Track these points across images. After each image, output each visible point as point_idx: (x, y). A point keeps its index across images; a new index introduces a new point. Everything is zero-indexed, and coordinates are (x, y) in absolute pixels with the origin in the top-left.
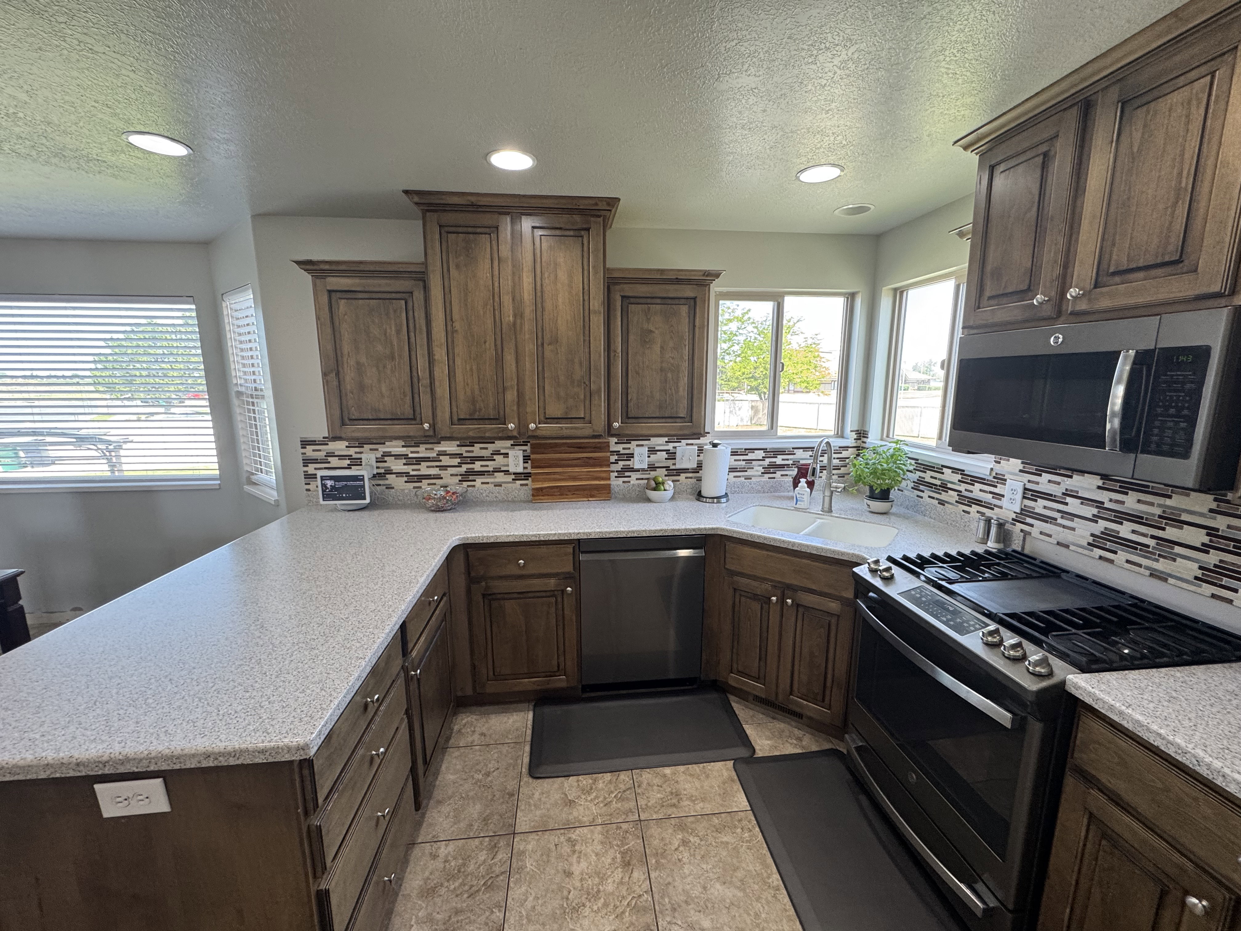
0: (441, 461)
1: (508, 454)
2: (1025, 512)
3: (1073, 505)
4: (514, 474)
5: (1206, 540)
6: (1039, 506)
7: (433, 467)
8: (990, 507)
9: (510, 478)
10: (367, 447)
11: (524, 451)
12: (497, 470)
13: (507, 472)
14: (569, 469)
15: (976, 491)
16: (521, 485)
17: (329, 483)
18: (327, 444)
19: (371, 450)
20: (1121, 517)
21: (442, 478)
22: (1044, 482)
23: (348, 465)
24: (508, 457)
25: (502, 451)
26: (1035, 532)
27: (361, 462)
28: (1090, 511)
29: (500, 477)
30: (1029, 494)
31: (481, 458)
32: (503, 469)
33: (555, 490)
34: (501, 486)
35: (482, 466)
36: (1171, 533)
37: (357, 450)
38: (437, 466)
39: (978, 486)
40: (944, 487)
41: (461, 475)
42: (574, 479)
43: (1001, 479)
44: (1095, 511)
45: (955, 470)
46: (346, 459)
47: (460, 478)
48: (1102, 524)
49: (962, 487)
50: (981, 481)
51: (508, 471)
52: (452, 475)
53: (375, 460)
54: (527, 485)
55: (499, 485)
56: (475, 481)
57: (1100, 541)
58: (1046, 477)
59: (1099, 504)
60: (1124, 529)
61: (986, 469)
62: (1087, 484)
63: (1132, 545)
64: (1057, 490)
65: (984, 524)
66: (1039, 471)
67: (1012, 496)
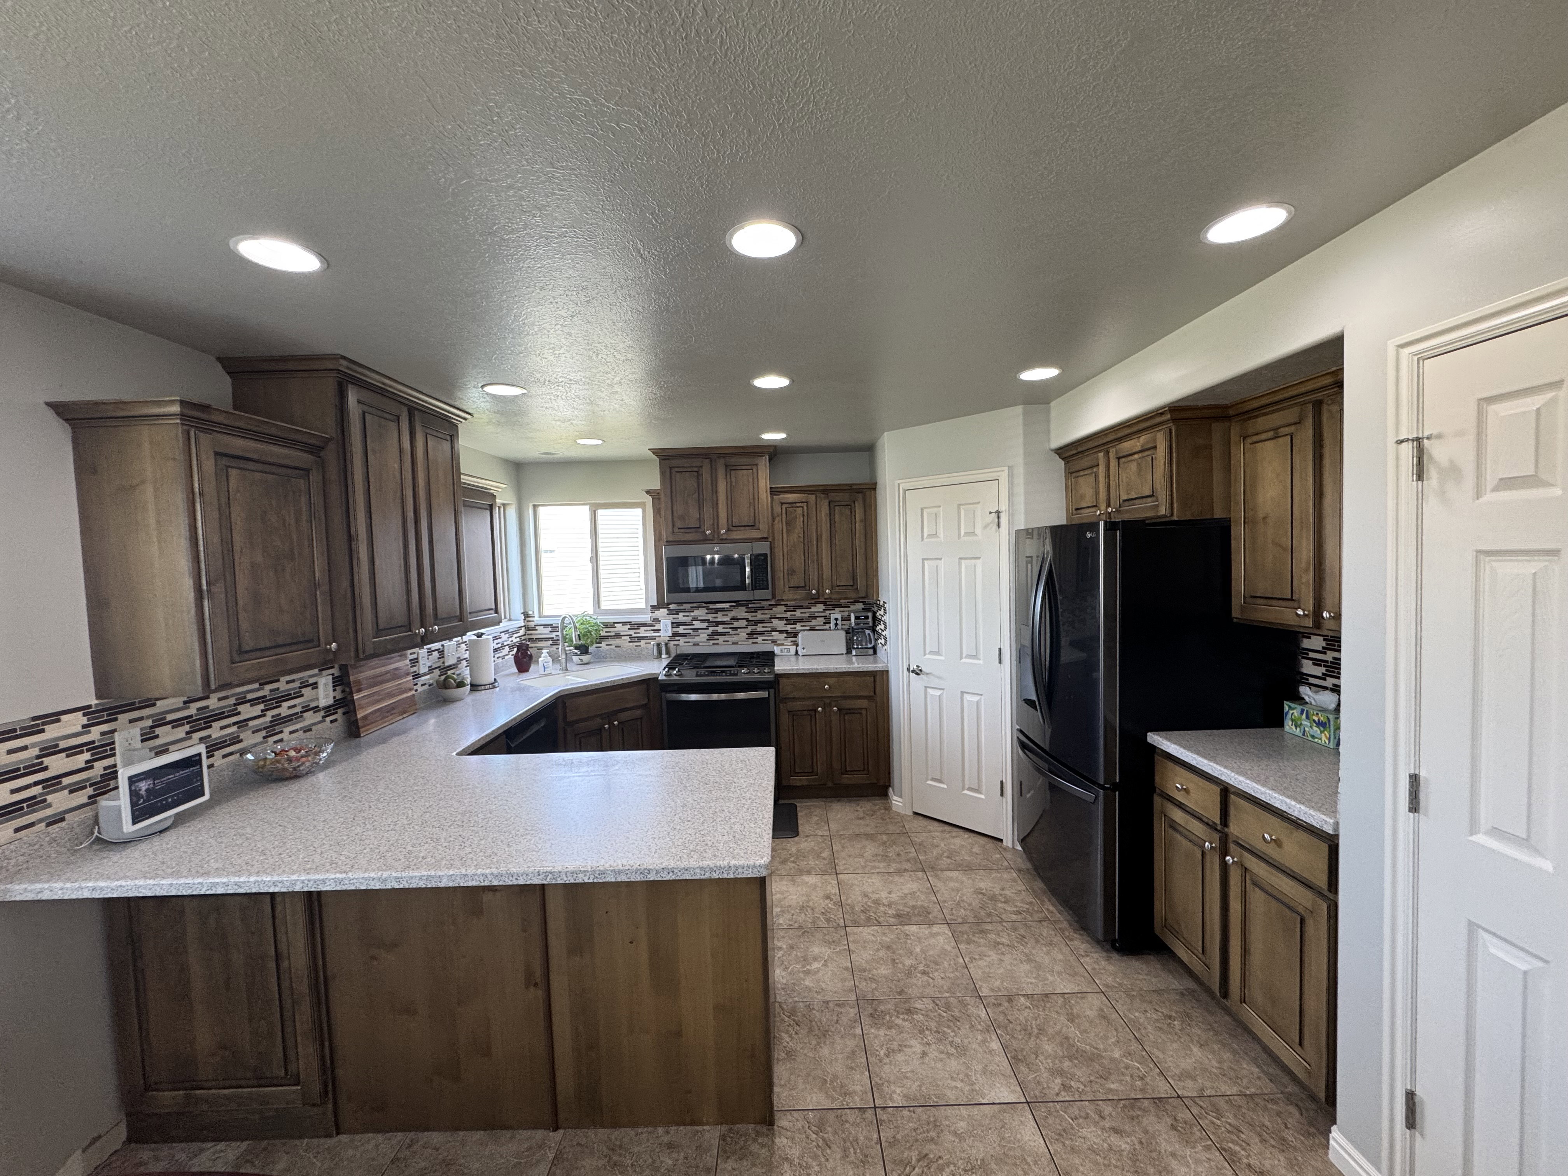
0: (239, 713)
1: (316, 683)
2: (675, 635)
3: (697, 624)
4: (323, 709)
5: (746, 623)
6: (681, 630)
7: (228, 726)
8: (653, 638)
9: (319, 716)
10: (123, 718)
11: (333, 674)
12: (306, 709)
13: (316, 709)
14: (384, 686)
15: (642, 632)
16: (332, 722)
17: (143, 786)
18: (43, 731)
19: (131, 721)
20: (718, 623)
21: (241, 741)
22: (681, 617)
23: (87, 762)
24: (317, 688)
25: (311, 681)
26: (681, 643)
27: (114, 749)
28: (705, 625)
29: (310, 718)
30: (676, 625)
31: (288, 697)
32: (313, 705)
33: (378, 714)
34: (310, 730)
35: (289, 708)
36: (736, 624)
37: (105, 727)
38: (234, 724)
39: (643, 629)
40: (618, 636)
41: (265, 728)
42: (391, 695)
43: (657, 621)
44: (707, 624)
45: (624, 623)
46: (82, 752)
47: (264, 733)
48: (711, 629)
49: (632, 632)
50: (644, 625)
51: (317, 707)
52: (254, 732)
53: (139, 738)
54: (336, 720)
55: (307, 730)
56: (282, 732)
57: (711, 637)
58: (681, 614)
59: (708, 621)
60: (720, 629)
61: (647, 618)
62: (701, 613)
63: (724, 634)
64: (688, 619)
65: (655, 648)
66: (678, 612)
67: (665, 629)
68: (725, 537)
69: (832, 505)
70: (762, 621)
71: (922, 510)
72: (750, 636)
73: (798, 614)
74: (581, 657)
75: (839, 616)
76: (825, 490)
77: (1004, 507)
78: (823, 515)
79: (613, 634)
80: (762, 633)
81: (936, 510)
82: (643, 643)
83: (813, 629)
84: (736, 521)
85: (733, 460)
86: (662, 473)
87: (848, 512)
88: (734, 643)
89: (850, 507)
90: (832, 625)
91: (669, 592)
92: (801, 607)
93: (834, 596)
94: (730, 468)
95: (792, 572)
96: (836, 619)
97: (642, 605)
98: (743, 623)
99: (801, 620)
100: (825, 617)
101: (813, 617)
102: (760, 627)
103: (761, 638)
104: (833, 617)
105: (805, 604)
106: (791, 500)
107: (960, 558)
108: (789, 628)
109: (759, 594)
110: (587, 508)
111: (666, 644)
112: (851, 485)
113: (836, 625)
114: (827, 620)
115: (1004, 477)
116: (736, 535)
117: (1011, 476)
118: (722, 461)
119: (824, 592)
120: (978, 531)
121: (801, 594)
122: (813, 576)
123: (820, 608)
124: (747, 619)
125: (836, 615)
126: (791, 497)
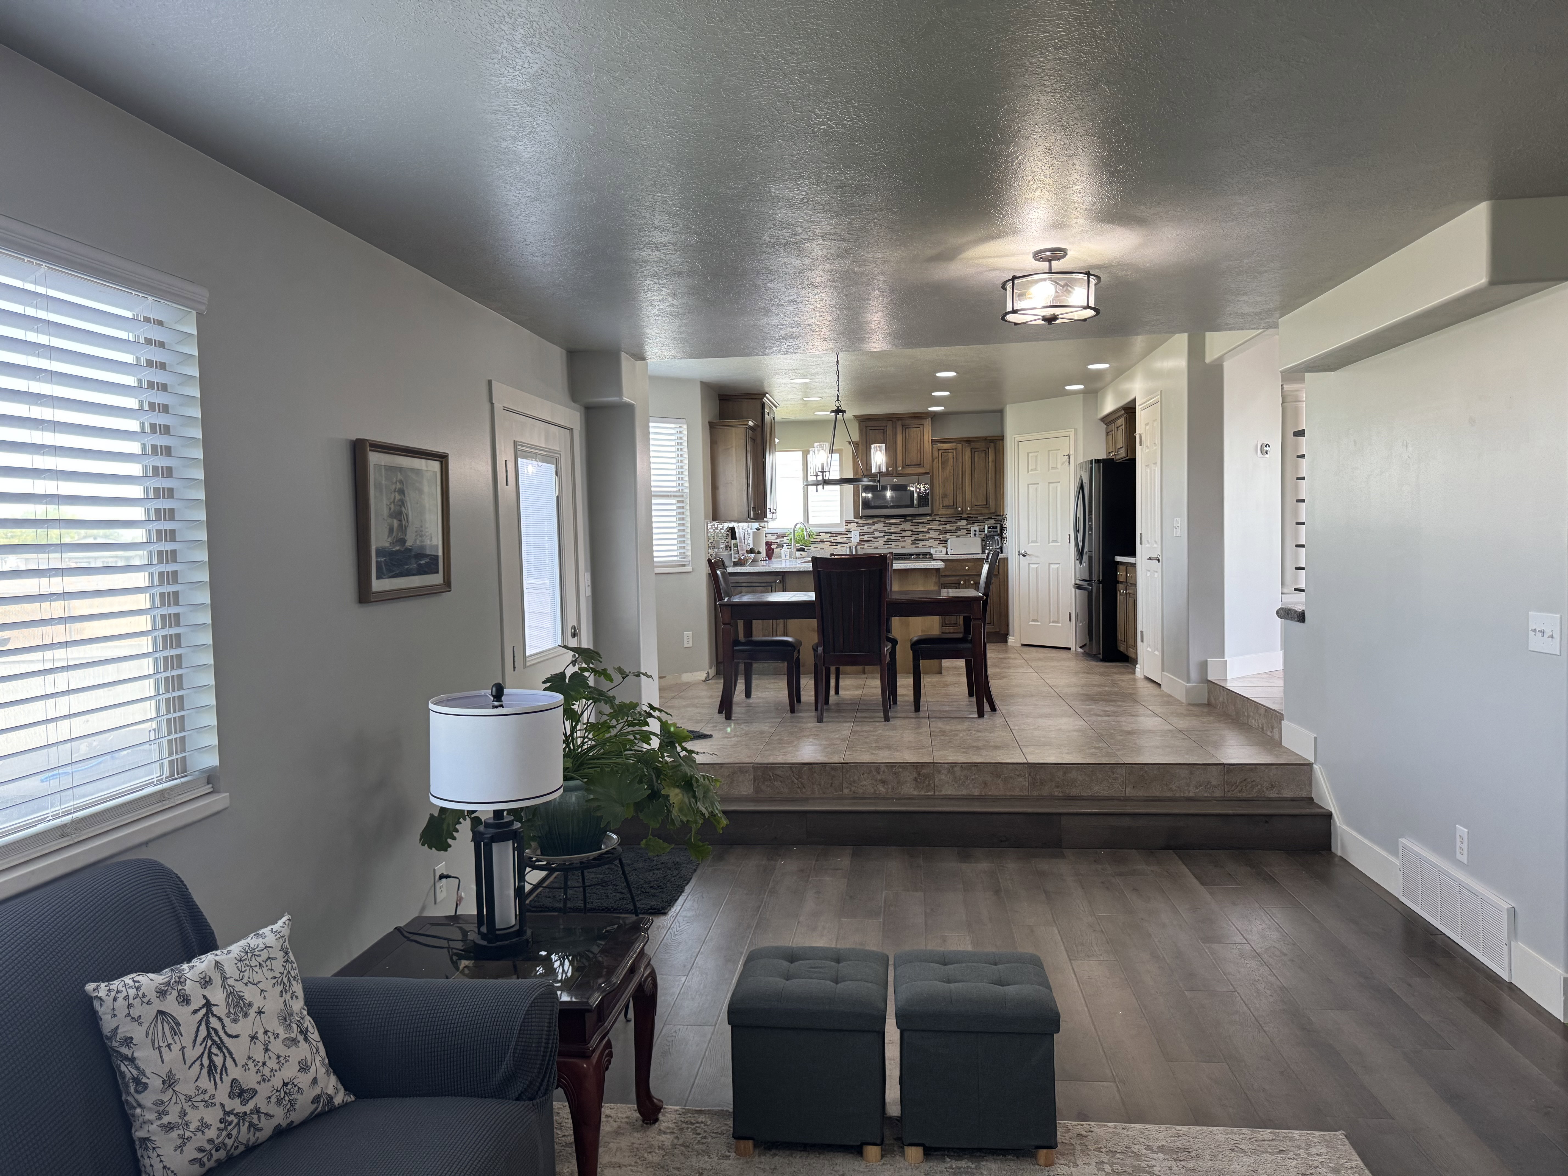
2: (861, 541)
3: (877, 534)
5: (911, 533)
6: (866, 537)
8: (846, 543)
15: (839, 539)
20: (891, 533)
22: (866, 529)
26: (865, 547)
28: (882, 534)
30: (862, 534)
36: (904, 534)
39: (839, 537)
40: (822, 541)
43: (849, 531)
45: (826, 533)
48: (886, 537)
49: (832, 539)
50: (840, 534)
57: (886, 543)
58: (866, 527)
59: (884, 531)
60: (893, 537)
61: (842, 529)
62: (879, 526)
63: (895, 541)
64: (871, 530)
65: (848, 549)
66: (863, 525)
67: (855, 537)
68: (901, 472)
69: (973, 451)
70: (922, 532)
71: (1028, 454)
72: (914, 542)
73: (948, 527)
74: (802, 553)
75: (977, 529)
76: (968, 441)
77: (1072, 453)
78: (967, 457)
79: (818, 540)
80: (922, 540)
81: (1036, 454)
82: (839, 546)
83: (958, 536)
84: (908, 462)
85: (908, 422)
86: (861, 430)
87: (983, 455)
88: (902, 547)
89: (986, 452)
90: (972, 535)
91: (863, 509)
92: (950, 522)
93: (974, 512)
94: (905, 427)
95: (945, 496)
96: (975, 531)
97: (837, 520)
98: (909, 533)
99: (950, 531)
100: (967, 529)
101: (959, 529)
102: (921, 536)
103: (921, 543)
104: (973, 529)
105: (953, 520)
106: (945, 448)
107: (1049, 483)
108: (941, 537)
109: (923, 510)
110: (801, 453)
111: (856, 547)
112: (986, 437)
113: (975, 534)
114: (969, 531)
115: (1072, 434)
116: (909, 471)
117: (1076, 434)
118: (900, 422)
119: (966, 509)
120: (1059, 466)
121: (950, 511)
122: (959, 499)
123: (964, 522)
124: (912, 531)
125: (975, 527)
126: (945, 446)
